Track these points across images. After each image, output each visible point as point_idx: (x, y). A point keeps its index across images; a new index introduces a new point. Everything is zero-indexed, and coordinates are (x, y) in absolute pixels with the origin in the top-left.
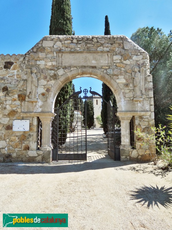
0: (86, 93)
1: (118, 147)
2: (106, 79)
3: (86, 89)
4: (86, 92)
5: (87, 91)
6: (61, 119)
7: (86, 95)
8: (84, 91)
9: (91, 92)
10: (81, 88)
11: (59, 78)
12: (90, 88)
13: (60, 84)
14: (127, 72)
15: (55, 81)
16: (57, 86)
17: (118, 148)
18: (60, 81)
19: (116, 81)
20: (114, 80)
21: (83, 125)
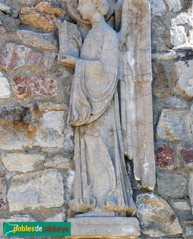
14: (22, 25)
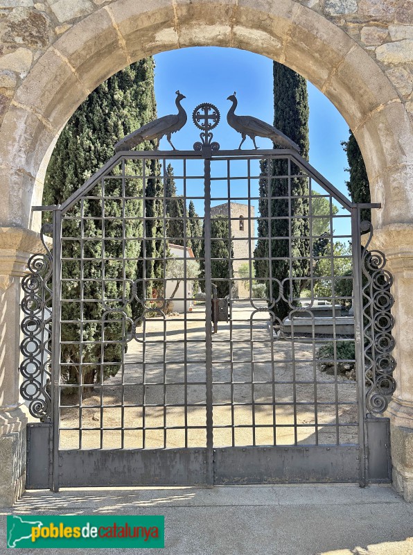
0: (207, 127)
1: (378, 416)
2: (319, 43)
3: (206, 107)
4: (211, 122)
5: (216, 117)
6: (98, 267)
7: (207, 135)
8: (196, 117)
9: (235, 121)
10: (180, 97)
11: (57, 37)
12: (233, 98)
13: (62, 69)
15: (35, 51)
16: (45, 79)
17: (378, 420)
18: (64, 51)
19: (373, 55)
20: (363, 46)
21: (200, 292)
